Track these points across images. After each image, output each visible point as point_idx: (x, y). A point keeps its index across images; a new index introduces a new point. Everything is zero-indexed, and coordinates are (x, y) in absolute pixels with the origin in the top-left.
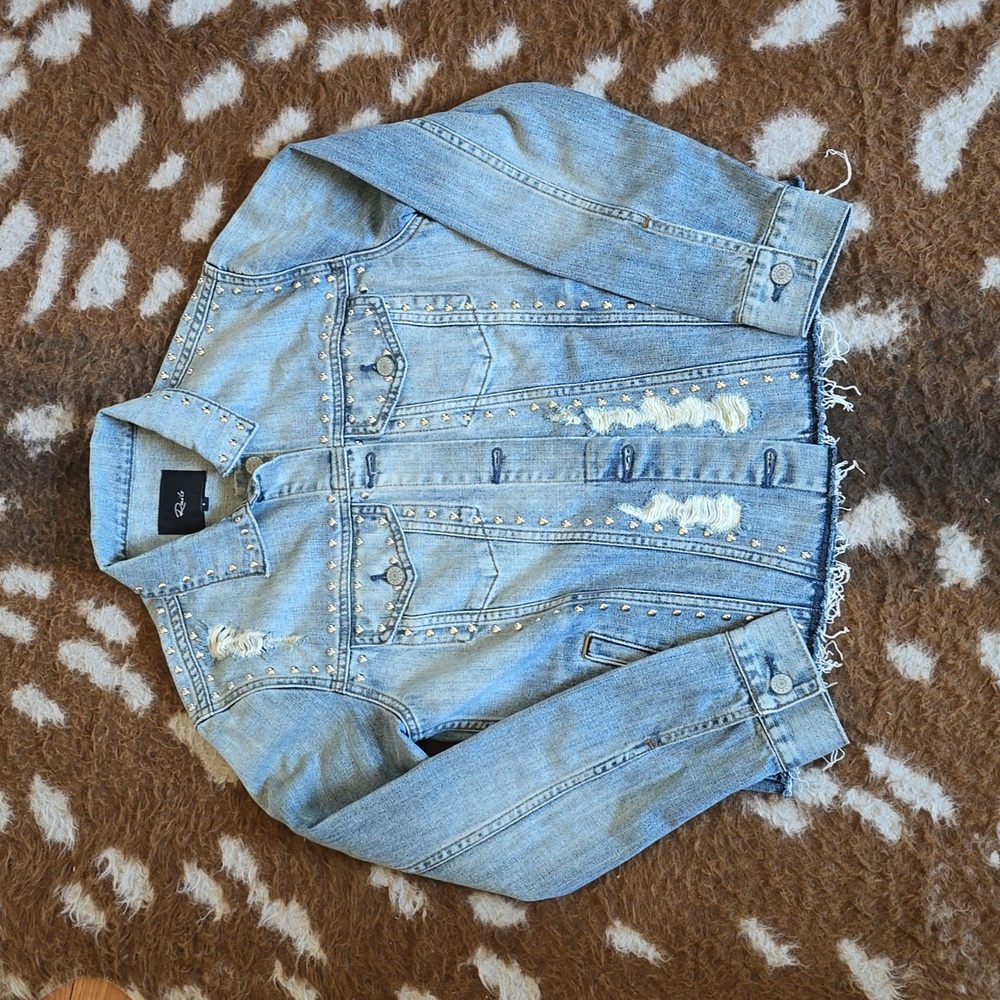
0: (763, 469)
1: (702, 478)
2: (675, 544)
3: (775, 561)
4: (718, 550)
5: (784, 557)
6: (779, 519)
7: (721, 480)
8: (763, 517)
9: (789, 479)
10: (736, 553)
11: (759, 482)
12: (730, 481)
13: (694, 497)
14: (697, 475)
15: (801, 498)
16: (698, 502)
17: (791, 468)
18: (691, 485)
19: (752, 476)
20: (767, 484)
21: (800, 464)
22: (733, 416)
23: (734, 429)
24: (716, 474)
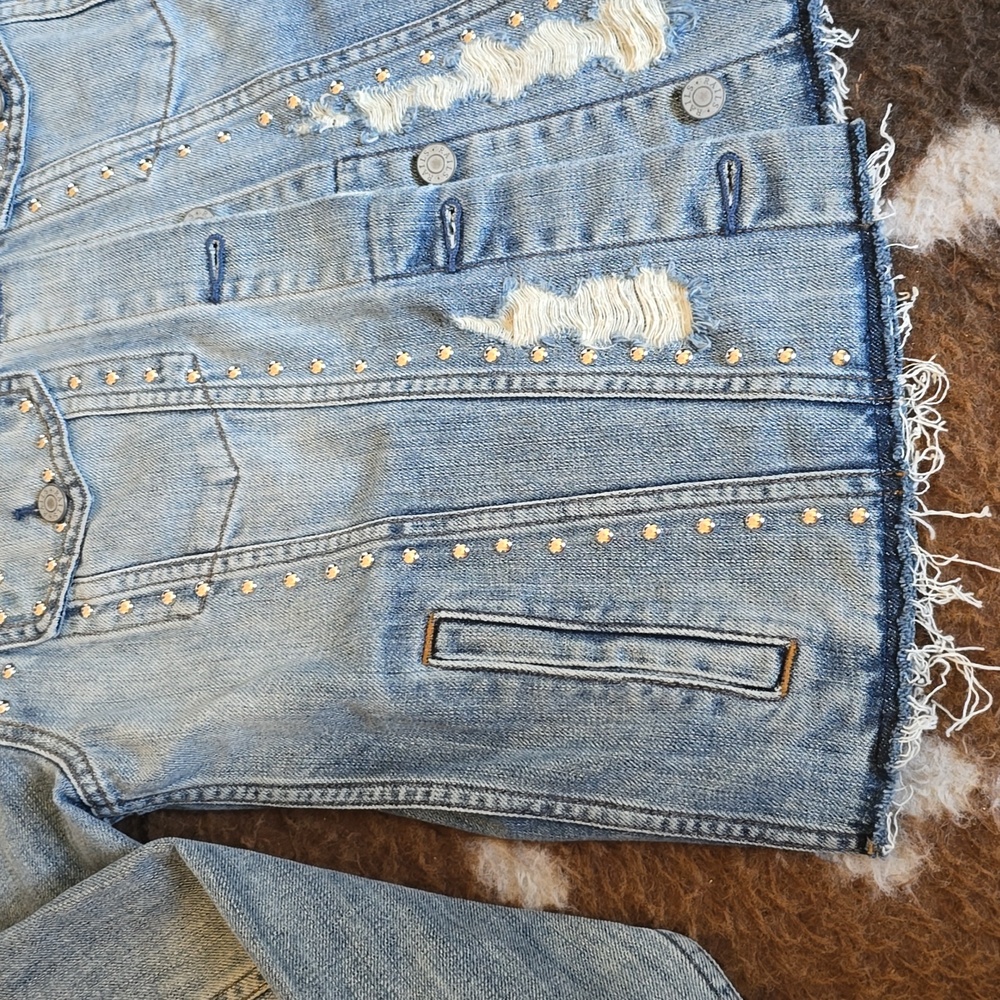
0: (717, 198)
1: (598, 240)
2: (575, 382)
3: (778, 383)
4: (660, 383)
5: (795, 369)
6: (769, 296)
7: (636, 237)
8: (735, 299)
9: (773, 206)
10: (698, 383)
11: (713, 225)
12: (653, 235)
13: (589, 283)
14: (588, 236)
15: (804, 241)
16: (600, 290)
17: (774, 185)
18: (578, 258)
19: (696, 216)
20: (729, 228)
21: (791, 173)
22: (637, 37)
23: (641, 61)
24: (623, 227)
